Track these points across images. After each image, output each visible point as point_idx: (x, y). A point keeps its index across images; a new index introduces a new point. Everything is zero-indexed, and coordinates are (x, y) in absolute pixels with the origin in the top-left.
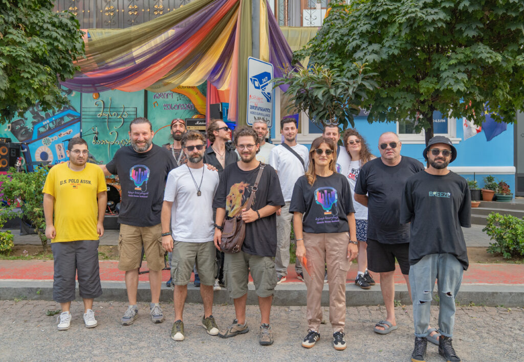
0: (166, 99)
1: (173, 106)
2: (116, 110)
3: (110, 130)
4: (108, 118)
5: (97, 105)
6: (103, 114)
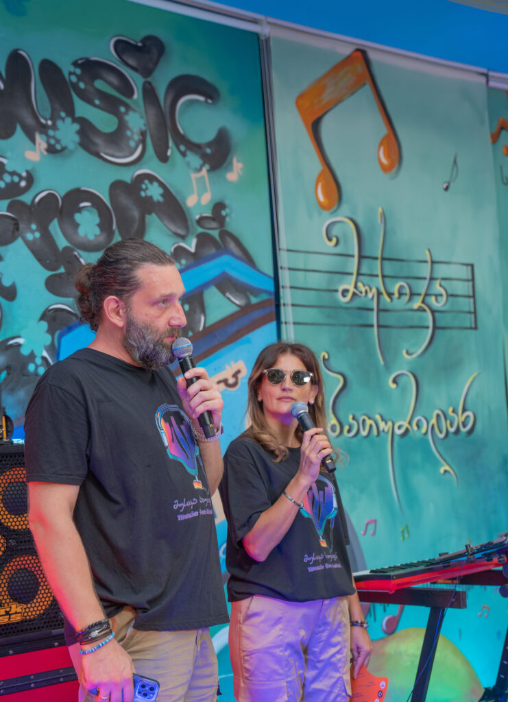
2: (403, 270)
4: (379, 310)
5: (334, 240)
6: (360, 285)
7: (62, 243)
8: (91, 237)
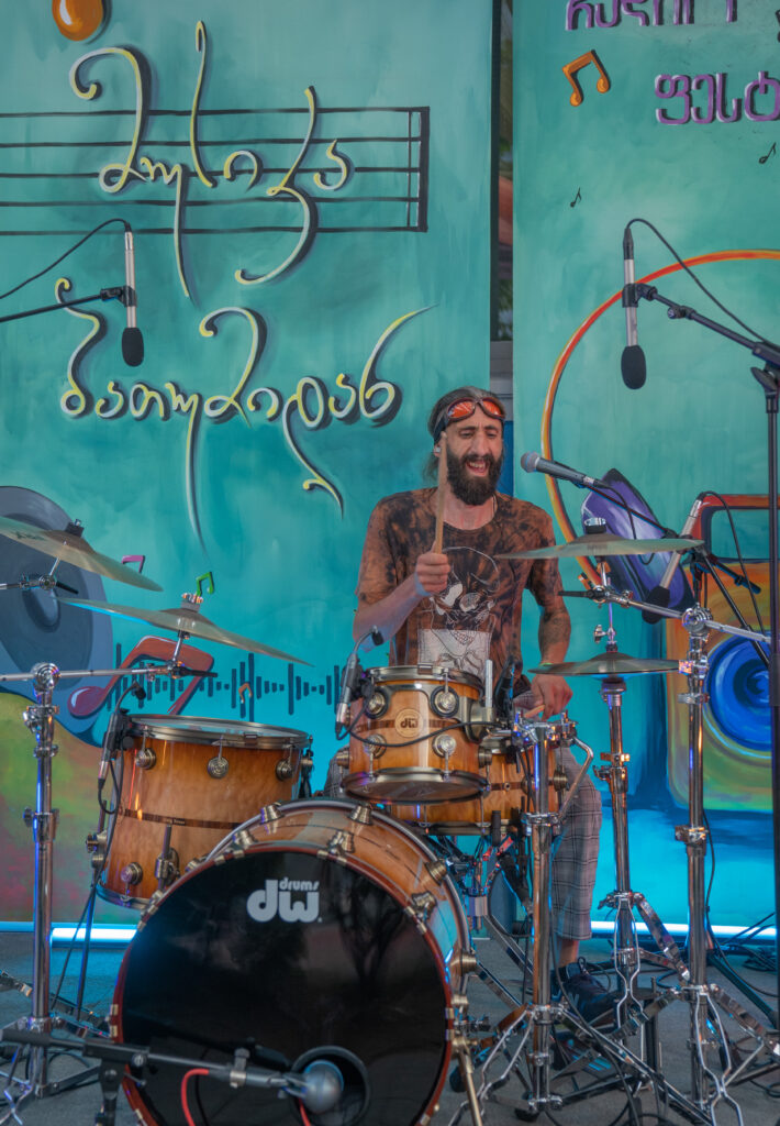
0: (675, 35)
1: (739, 90)
2: (250, 125)
3: (197, 300)
4: (184, 203)
5: (93, 88)
6: (143, 160)
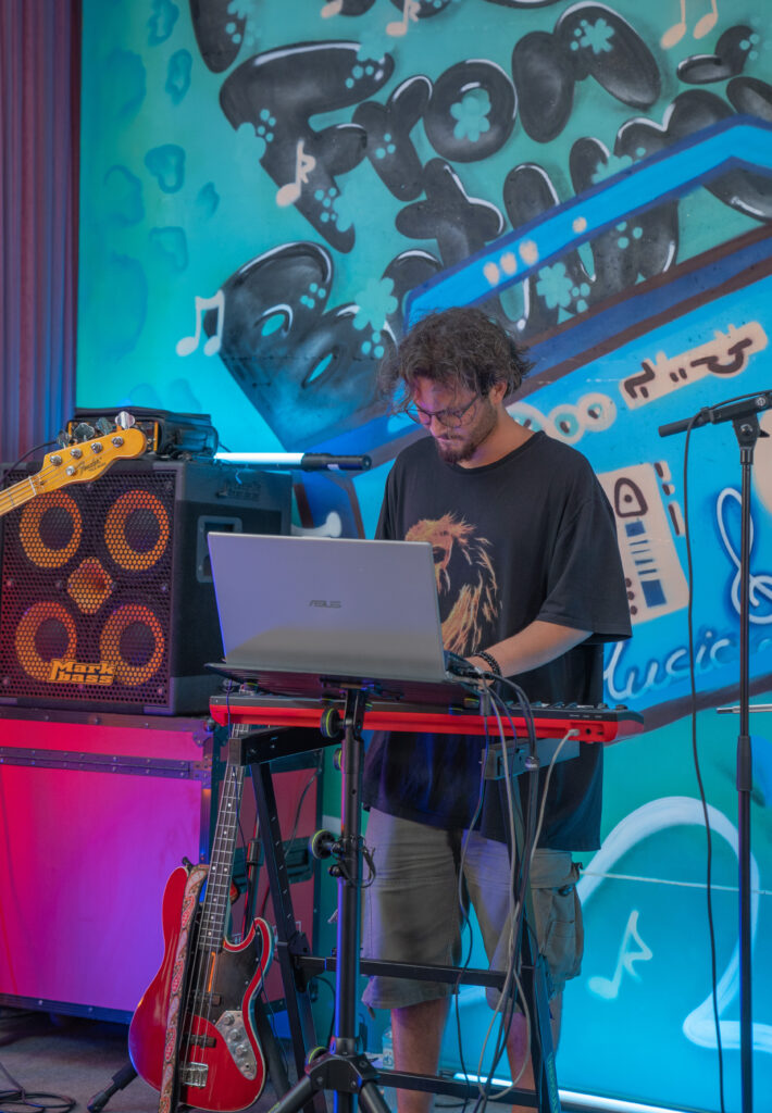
7: (427, 153)
8: (474, 138)
